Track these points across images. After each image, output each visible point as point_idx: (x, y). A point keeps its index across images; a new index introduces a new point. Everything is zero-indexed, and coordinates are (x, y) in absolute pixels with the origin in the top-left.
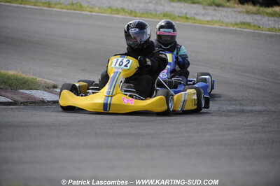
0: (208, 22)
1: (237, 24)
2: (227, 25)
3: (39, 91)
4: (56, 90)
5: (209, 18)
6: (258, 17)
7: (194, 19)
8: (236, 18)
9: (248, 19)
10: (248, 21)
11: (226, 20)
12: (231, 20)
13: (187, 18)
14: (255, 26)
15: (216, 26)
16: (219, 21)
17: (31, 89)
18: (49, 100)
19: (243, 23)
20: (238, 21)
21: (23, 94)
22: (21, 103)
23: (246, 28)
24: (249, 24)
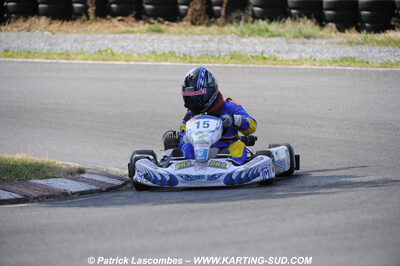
0: (294, 61)
1: (335, 61)
2: (322, 62)
3: (59, 179)
4: (83, 175)
5: (295, 56)
6: (365, 49)
7: (275, 59)
8: (334, 53)
9: (351, 52)
10: (351, 55)
11: (319, 56)
12: (327, 56)
13: (264, 58)
14: (362, 61)
15: (306, 66)
16: (311, 58)
17: (48, 177)
18: (73, 190)
19: (344, 59)
20: (337, 56)
21: (36, 185)
22: (35, 198)
23: (349, 66)
24: (353, 60)
